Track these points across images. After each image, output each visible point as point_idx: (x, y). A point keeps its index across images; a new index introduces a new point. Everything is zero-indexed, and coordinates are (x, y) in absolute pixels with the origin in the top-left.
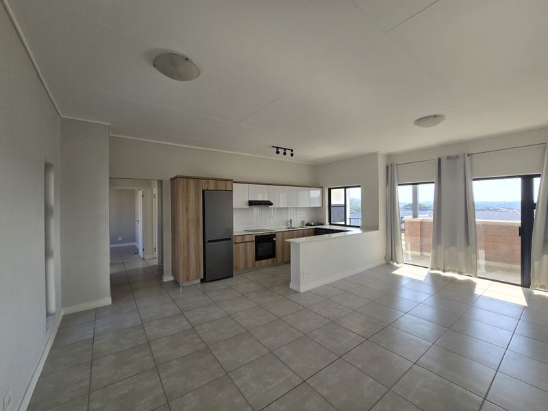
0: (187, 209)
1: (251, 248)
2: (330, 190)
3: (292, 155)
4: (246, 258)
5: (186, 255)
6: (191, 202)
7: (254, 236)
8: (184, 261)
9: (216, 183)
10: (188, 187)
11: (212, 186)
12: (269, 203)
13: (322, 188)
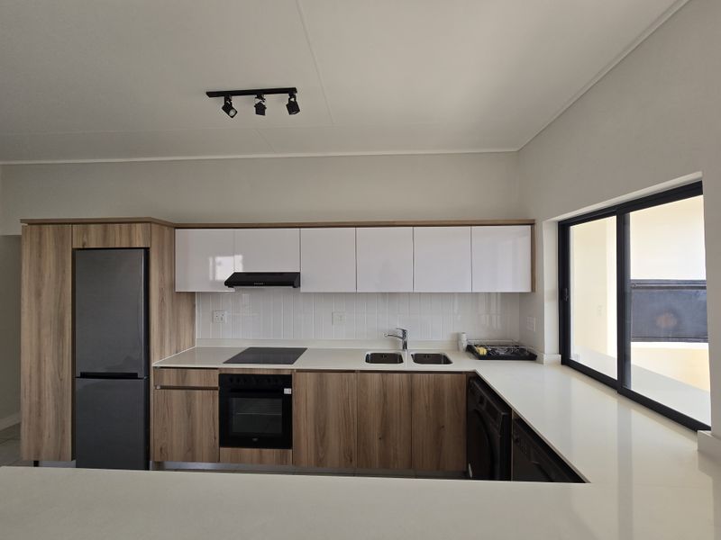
0: (38, 294)
1: (207, 408)
2: (564, 229)
3: (293, 108)
4: (191, 433)
5: (35, 399)
6: (46, 279)
7: (217, 372)
8: (30, 412)
9: (105, 231)
10: (40, 244)
11: (94, 239)
12: (289, 280)
13: (532, 224)
